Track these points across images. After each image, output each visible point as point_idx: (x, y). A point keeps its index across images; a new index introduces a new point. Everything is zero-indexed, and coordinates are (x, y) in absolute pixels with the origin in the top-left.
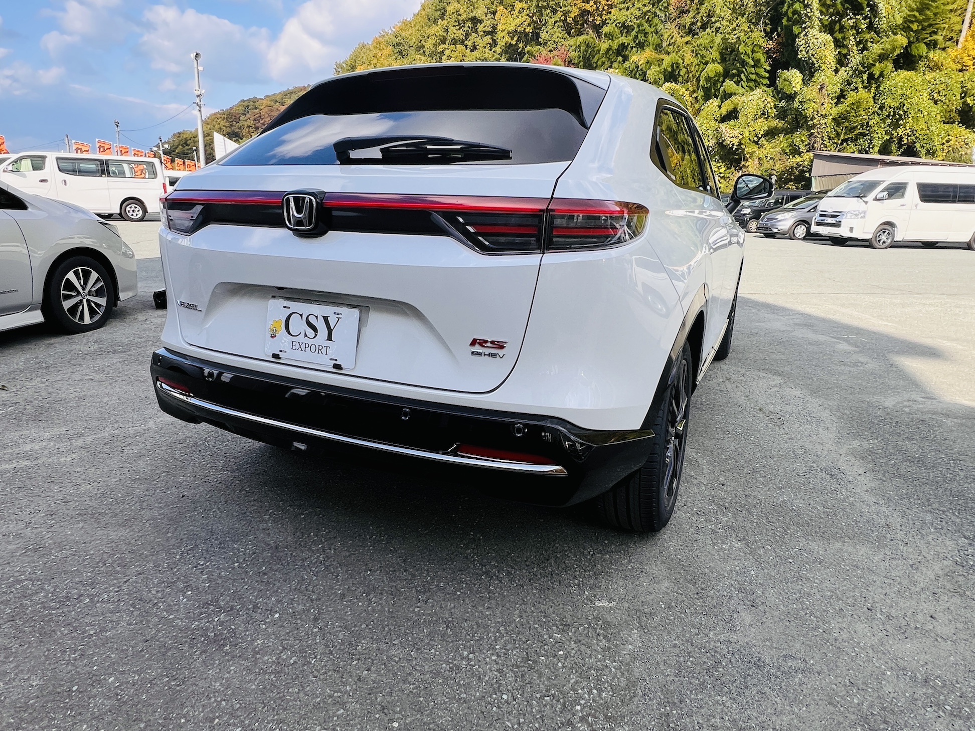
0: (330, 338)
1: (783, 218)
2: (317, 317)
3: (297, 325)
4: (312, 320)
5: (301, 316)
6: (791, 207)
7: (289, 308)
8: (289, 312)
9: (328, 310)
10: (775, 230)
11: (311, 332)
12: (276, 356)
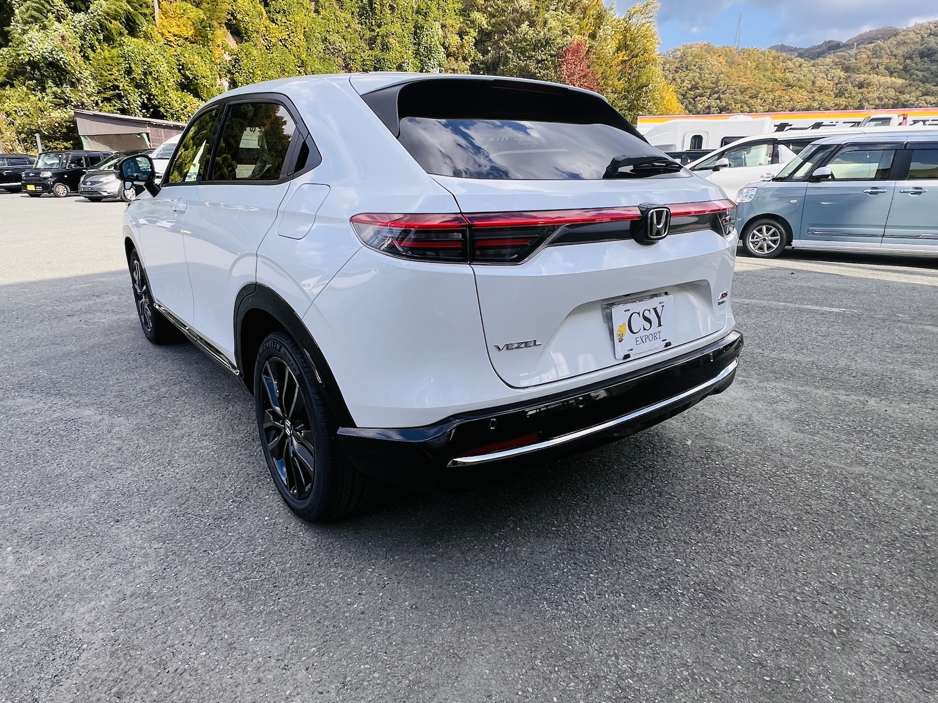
0: (660, 325)
1: (108, 181)
2: (649, 310)
3: (638, 322)
4: (647, 314)
5: (639, 314)
6: (106, 169)
7: (629, 310)
8: (629, 314)
9: (655, 302)
10: (105, 194)
11: (647, 325)
12: (627, 356)
